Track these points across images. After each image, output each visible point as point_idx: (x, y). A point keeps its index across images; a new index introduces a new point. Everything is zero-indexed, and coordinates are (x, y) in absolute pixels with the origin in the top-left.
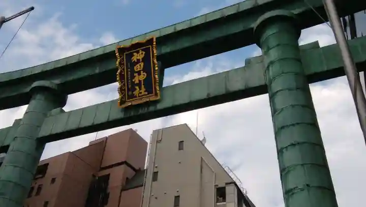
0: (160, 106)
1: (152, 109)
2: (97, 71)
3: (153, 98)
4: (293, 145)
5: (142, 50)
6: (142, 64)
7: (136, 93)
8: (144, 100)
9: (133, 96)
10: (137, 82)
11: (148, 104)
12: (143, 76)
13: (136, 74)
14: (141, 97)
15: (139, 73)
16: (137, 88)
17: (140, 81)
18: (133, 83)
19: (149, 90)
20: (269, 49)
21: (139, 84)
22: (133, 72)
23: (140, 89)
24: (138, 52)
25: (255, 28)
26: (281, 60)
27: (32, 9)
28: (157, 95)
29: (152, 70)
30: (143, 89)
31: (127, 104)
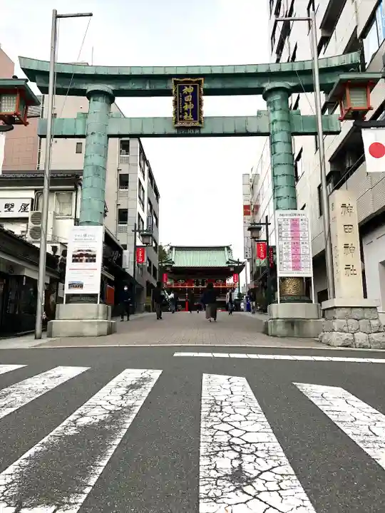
0: (203, 131)
1: (197, 132)
2: (148, 88)
3: (197, 124)
4: (283, 175)
5: (192, 86)
6: (191, 96)
7: (185, 117)
8: (192, 124)
9: (182, 119)
10: (186, 109)
11: (194, 127)
12: (191, 106)
13: (186, 104)
14: (189, 122)
15: (188, 103)
16: (186, 113)
17: (189, 110)
18: (183, 109)
19: (195, 117)
20: (274, 109)
21: (188, 111)
22: (183, 101)
23: (188, 115)
24: (188, 87)
25: (267, 89)
26: (282, 121)
27: (91, 15)
28: (200, 122)
29: (197, 104)
30: (191, 115)
31: (179, 124)
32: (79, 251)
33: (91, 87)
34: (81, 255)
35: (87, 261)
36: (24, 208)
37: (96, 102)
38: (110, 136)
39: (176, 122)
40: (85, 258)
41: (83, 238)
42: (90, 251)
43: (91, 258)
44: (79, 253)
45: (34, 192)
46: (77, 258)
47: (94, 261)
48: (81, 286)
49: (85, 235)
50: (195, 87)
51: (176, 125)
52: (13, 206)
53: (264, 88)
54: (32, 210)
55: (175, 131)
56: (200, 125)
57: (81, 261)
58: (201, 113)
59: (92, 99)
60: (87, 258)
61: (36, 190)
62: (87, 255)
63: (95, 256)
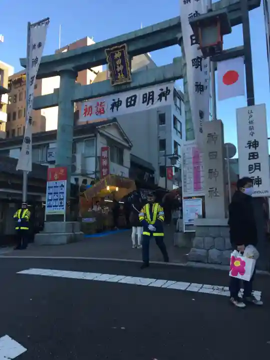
1: (128, 86)
3: (128, 81)
5: (120, 51)
6: (120, 60)
7: (119, 77)
8: (124, 82)
9: (117, 79)
11: (126, 84)
12: (122, 68)
14: (122, 80)
15: (119, 66)
18: (116, 71)
19: (126, 76)
21: (120, 72)
22: (116, 65)
23: (121, 74)
24: (117, 53)
30: (122, 75)
31: (115, 84)
33: (58, 69)
38: (73, 101)
39: (113, 83)
50: (122, 52)
55: (113, 89)
58: (129, 71)
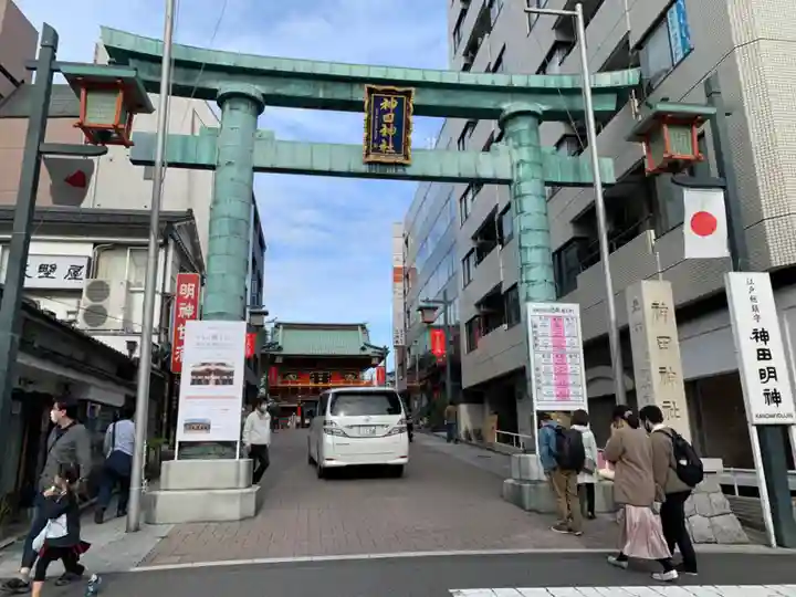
0: (409, 171)
1: (400, 171)
2: (321, 95)
3: (400, 159)
4: (537, 247)
5: (396, 99)
6: (393, 115)
7: (383, 146)
8: (392, 160)
9: (377, 150)
10: (384, 135)
11: (396, 164)
12: (392, 131)
13: (385, 126)
14: (388, 155)
15: (388, 125)
16: (383, 141)
17: (388, 136)
18: (379, 134)
19: (398, 149)
20: (520, 145)
21: (387, 138)
22: (381, 122)
23: (387, 144)
24: (389, 99)
25: (507, 113)
26: (532, 163)
28: (407, 157)
29: (402, 126)
30: (391, 146)
31: (372, 158)
32: (204, 364)
33: (225, 86)
34: (209, 372)
35: (217, 383)
36: (74, 272)
37: (235, 112)
38: (257, 169)
39: (367, 154)
40: (213, 377)
41: (211, 341)
42: (223, 364)
43: (225, 378)
44: (203, 368)
45: (92, 246)
46: (200, 378)
47: (230, 382)
48: (206, 427)
49: (215, 337)
50: (400, 101)
51: (368, 160)
52: (54, 268)
53: (501, 111)
54: (88, 276)
55: (364, 169)
56: (406, 162)
57: (207, 382)
58: (408, 142)
59: (227, 106)
60: (218, 377)
61: (96, 244)
62: (217, 372)
63: (231, 373)
